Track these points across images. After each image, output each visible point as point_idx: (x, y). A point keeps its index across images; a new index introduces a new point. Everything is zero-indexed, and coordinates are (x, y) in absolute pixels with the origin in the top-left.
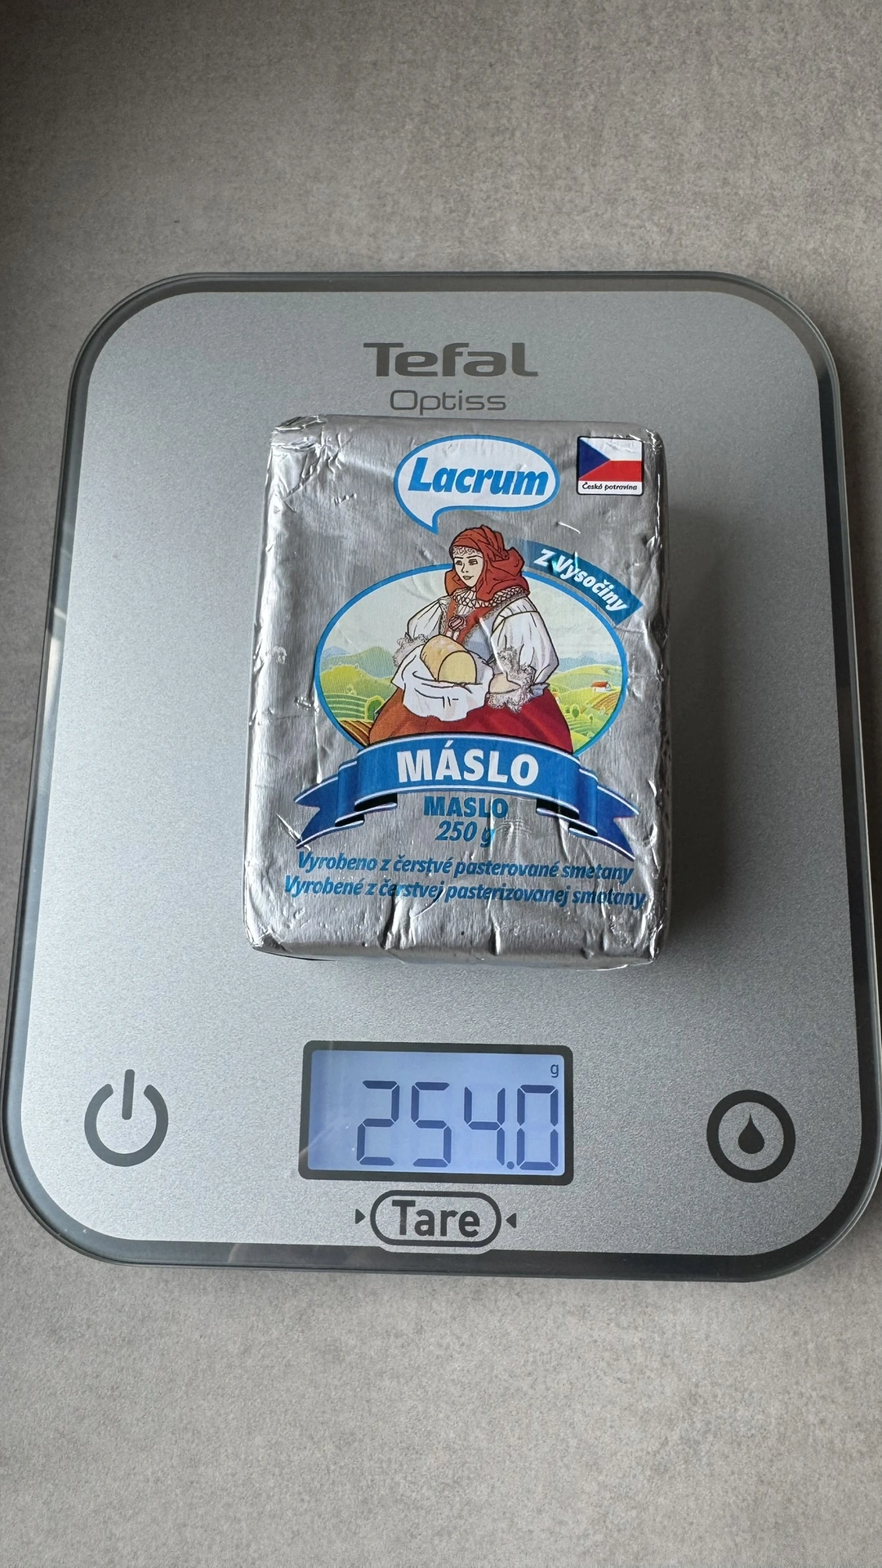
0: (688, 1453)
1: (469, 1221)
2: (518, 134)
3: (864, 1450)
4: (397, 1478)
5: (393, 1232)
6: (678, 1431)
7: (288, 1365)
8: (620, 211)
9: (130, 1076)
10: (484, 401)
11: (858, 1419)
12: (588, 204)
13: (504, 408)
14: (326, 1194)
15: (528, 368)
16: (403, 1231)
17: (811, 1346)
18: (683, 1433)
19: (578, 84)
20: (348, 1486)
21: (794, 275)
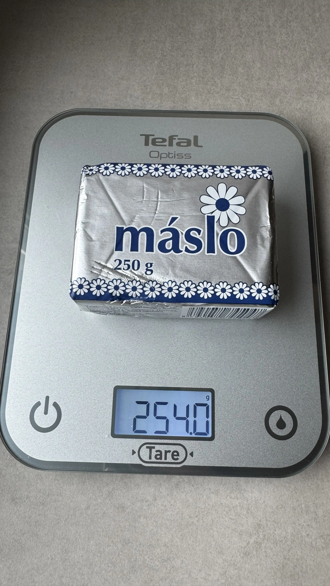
0: (257, 547)
1: (175, 454)
2: (195, 66)
3: (324, 546)
4: (146, 557)
5: (146, 458)
6: (253, 538)
7: (104, 513)
8: (231, 93)
9: (47, 398)
10: (183, 155)
11: (321, 534)
12: (220, 90)
13: (191, 158)
14: (121, 443)
15: (199, 144)
16: (150, 458)
17: (303, 506)
18: (255, 539)
19: (216, 50)
20: (127, 561)
21: (293, 117)
